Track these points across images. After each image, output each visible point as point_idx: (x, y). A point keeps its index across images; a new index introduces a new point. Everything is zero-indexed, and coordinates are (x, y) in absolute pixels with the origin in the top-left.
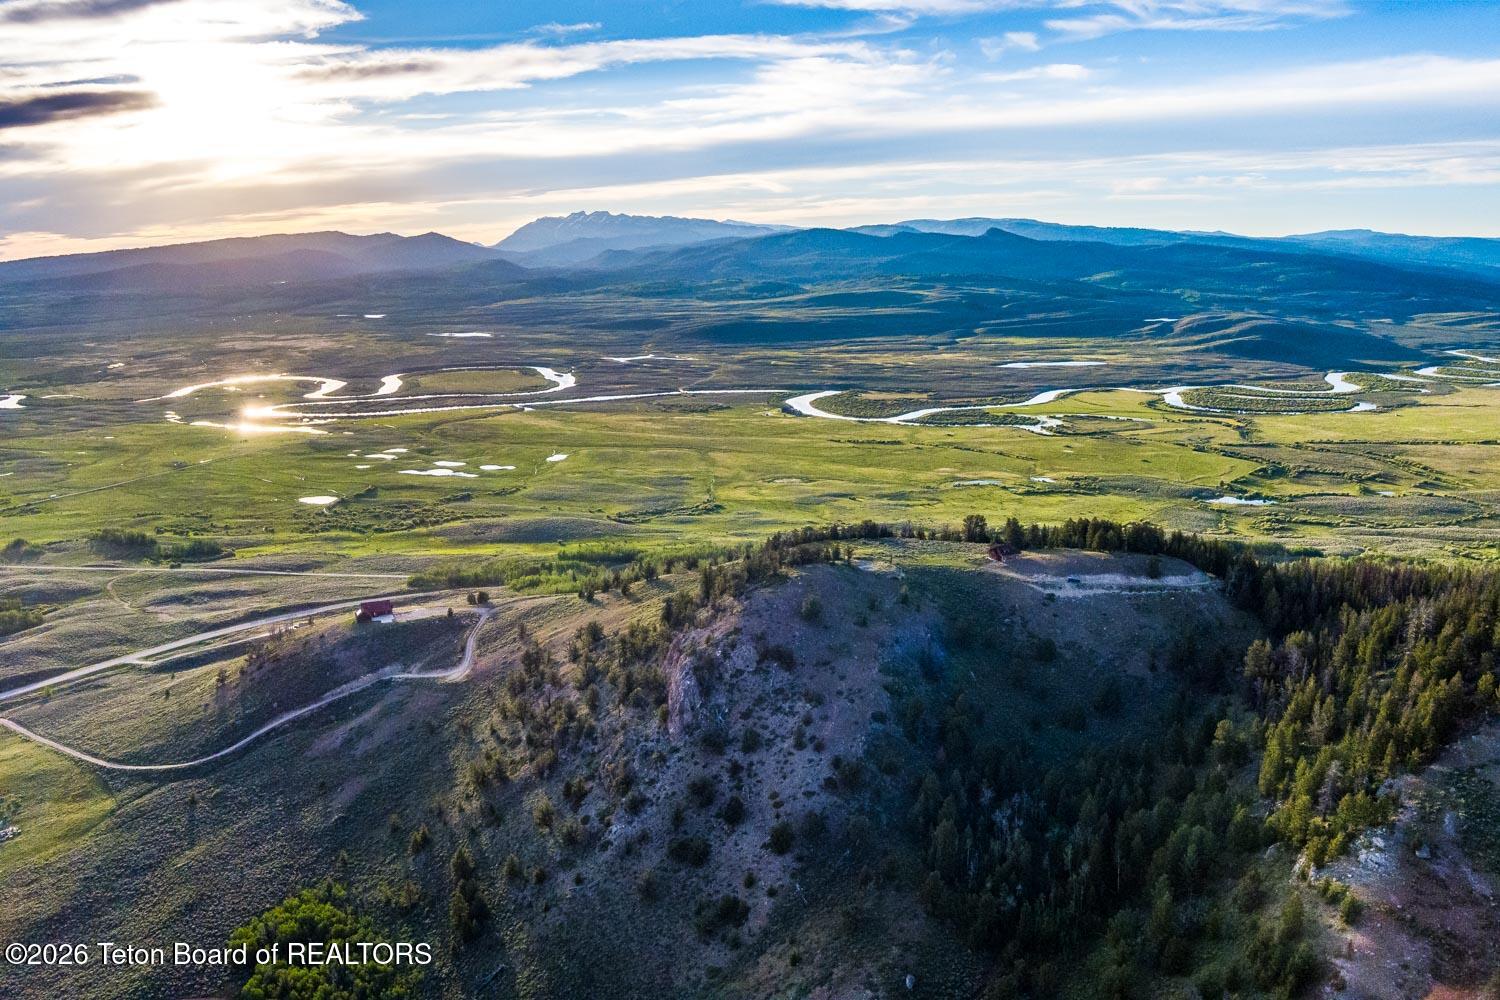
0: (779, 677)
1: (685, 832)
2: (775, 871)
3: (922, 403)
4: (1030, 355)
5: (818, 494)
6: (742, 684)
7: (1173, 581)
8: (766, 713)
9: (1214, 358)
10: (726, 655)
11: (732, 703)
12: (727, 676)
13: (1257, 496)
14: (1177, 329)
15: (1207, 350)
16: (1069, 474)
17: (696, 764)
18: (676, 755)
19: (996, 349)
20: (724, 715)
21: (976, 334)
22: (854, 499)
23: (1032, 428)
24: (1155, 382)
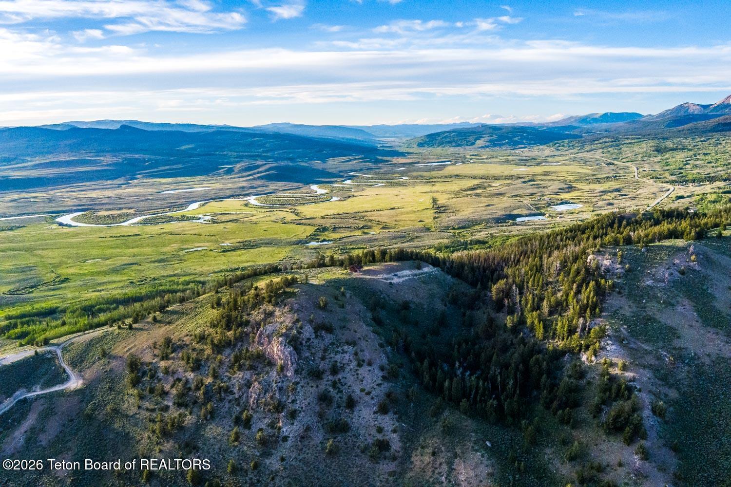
0: (328, 338)
1: (327, 419)
2: (388, 422)
3: (134, 214)
4: (172, 187)
5: (118, 265)
6: (312, 344)
7: (426, 270)
8: (332, 355)
9: (259, 183)
10: (299, 333)
11: (313, 354)
12: (304, 342)
13: (324, 240)
14: (236, 170)
15: (254, 179)
16: (238, 240)
17: (312, 387)
18: (299, 385)
19: (153, 185)
20: (313, 361)
21: (138, 178)
22: (140, 265)
23: (198, 221)
24: (240, 195)
